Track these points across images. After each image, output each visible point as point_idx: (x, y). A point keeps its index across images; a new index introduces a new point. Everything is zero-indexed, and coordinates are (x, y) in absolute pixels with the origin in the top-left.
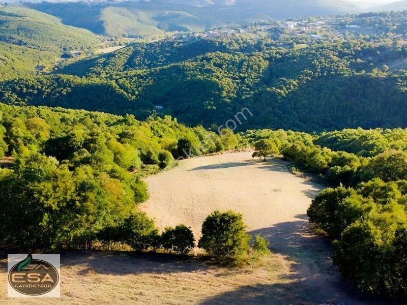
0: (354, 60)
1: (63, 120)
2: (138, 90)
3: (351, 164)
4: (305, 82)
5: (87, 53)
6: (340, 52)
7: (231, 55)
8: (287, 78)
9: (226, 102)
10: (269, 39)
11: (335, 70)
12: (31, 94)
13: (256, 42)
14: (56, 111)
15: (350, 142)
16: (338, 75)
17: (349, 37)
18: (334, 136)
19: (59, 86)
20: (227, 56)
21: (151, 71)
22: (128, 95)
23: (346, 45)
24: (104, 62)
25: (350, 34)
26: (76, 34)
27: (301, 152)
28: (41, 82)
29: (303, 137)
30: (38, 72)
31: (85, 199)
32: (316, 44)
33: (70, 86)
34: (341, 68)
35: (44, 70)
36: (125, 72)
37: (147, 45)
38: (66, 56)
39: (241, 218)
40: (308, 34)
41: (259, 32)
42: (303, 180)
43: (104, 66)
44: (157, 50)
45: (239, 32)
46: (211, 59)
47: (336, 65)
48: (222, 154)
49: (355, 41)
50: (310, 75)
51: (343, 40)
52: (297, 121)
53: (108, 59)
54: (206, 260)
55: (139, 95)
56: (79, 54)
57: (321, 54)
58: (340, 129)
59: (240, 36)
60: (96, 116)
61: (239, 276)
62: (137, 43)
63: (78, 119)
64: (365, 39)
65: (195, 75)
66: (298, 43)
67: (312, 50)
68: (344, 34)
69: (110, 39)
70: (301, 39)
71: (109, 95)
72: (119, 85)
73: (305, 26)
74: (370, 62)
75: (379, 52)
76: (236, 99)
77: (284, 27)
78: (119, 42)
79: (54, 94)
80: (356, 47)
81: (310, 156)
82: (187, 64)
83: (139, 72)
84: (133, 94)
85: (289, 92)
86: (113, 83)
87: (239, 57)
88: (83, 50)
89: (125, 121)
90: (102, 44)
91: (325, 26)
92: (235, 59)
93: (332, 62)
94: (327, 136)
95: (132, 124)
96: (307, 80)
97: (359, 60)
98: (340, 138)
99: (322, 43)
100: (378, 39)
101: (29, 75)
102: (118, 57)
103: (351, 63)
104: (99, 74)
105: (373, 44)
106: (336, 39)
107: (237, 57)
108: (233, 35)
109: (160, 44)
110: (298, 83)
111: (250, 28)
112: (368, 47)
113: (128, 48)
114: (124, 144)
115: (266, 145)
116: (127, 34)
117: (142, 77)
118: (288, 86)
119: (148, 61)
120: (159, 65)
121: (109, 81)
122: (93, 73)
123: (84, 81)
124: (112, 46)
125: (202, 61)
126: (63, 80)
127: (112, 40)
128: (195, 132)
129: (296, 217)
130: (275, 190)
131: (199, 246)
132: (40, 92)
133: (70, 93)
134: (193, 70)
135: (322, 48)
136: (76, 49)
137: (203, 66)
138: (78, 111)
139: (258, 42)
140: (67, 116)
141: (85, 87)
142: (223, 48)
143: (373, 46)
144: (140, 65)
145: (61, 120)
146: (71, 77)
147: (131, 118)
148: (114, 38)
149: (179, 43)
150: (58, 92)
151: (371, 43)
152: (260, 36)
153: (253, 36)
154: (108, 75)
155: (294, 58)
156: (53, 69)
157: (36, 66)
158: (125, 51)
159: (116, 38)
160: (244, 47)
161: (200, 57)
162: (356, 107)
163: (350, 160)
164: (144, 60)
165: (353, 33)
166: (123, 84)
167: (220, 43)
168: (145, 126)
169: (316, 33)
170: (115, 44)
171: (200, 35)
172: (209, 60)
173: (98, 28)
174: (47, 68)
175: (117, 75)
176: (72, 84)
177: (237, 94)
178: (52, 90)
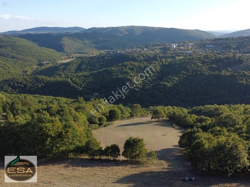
0: (211, 66)
1: (40, 102)
2: (84, 84)
3: (206, 122)
4: (183, 78)
5: (53, 63)
6: (203, 61)
7: (139, 63)
8: (172, 76)
9: (136, 91)
10: (161, 54)
11: (200, 72)
12: (20, 87)
13: (154, 56)
14: (35, 97)
15: (209, 112)
16: (202, 74)
17: (208, 52)
18: (200, 109)
19: (37, 82)
20: (136, 64)
21: (91, 73)
22: (78, 87)
23: (206, 57)
24: (64, 68)
25: (209, 51)
26: (46, 52)
27: (178, 116)
28: (26, 80)
29: (182, 110)
30: (23, 74)
31: (67, 132)
32: (189, 57)
33: (43, 82)
34: (203, 70)
35: (28, 73)
36: (76, 74)
37: (89, 58)
38: (41, 65)
39: (143, 140)
40: (184, 50)
41: (155, 50)
42: (179, 131)
43: (64, 70)
44: (95, 61)
45: (143, 50)
46: (127, 65)
47: (201, 68)
48: (134, 118)
49: (211, 55)
50: (185, 74)
51: (205, 54)
52: (179, 101)
53: (66, 66)
54: (126, 162)
55: (85, 87)
56: (49, 63)
57: (191, 62)
58: (203, 105)
59: (144, 52)
60: (59, 100)
61: (142, 168)
62: (83, 57)
63: (49, 101)
64: (217, 53)
65: (118, 75)
66: (178, 56)
67: (186, 60)
68: (205, 50)
69: (67, 54)
70: (180, 54)
71: (66, 87)
72: (72, 81)
73: (182, 46)
74: (220, 66)
75: (225, 61)
76: (142, 89)
77: (170, 47)
78: (72, 56)
79: (34, 87)
80: (212, 58)
81: (183, 118)
82: (113, 68)
83: (85, 73)
84: (81, 86)
85: (173, 84)
86: (69, 80)
87: (144, 65)
88: (51, 61)
89: (78, 101)
90: (62, 57)
91: (194, 46)
92: (141, 66)
93: (198, 66)
94: (196, 109)
95: (82, 103)
96: (184, 77)
97: (214, 65)
98: (203, 110)
99: (192, 56)
100: (225, 53)
101: (18, 76)
102: (72, 65)
103: (209, 67)
104: (61, 75)
105: (222, 56)
106: (201, 53)
107: (142, 64)
108: (140, 51)
109: (97, 57)
110: (178, 79)
111: (150, 48)
112: (219, 58)
113: (77, 60)
114: (79, 113)
115: (159, 112)
116: (77, 52)
117: (86, 77)
118: (173, 81)
119: (90, 67)
120: (97, 70)
121: (66, 79)
122: (56, 74)
123: (52, 79)
124: (68, 59)
125: (122, 67)
126: (39, 79)
127: (68, 55)
128: (118, 107)
129: (173, 146)
130: (163, 135)
131: (123, 155)
132: (25, 86)
133: (43, 86)
134: (116, 72)
135: (192, 59)
136: (47, 60)
137: (122, 70)
138: (48, 97)
139: (155, 56)
140: (42, 100)
141: (52, 83)
142: (134, 59)
143: (222, 57)
144: (85, 70)
145: (38, 102)
146: (44, 77)
147: (81, 99)
148: (69, 54)
149: (108, 57)
150: (36, 86)
151: (221, 55)
152: (156, 52)
153: (152, 52)
154: (65, 76)
155: (176, 64)
156: (33, 72)
157: (23, 71)
158: (76, 61)
159: (70, 54)
160: (146, 58)
161: (121, 64)
162: (213, 92)
163: (205, 120)
164: (87, 66)
165: (210, 50)
166: (75, 80)
167: (132, 57)
168: (89, 104)
169: (188, 50)
170: (70, 58)
171: (120, 52)
172: (126, 66)
173: (60, 48)
174: (29, 72)
175: (71, 75)
176: (44, 81)
177: (143, 86)
178: (33, 85)
